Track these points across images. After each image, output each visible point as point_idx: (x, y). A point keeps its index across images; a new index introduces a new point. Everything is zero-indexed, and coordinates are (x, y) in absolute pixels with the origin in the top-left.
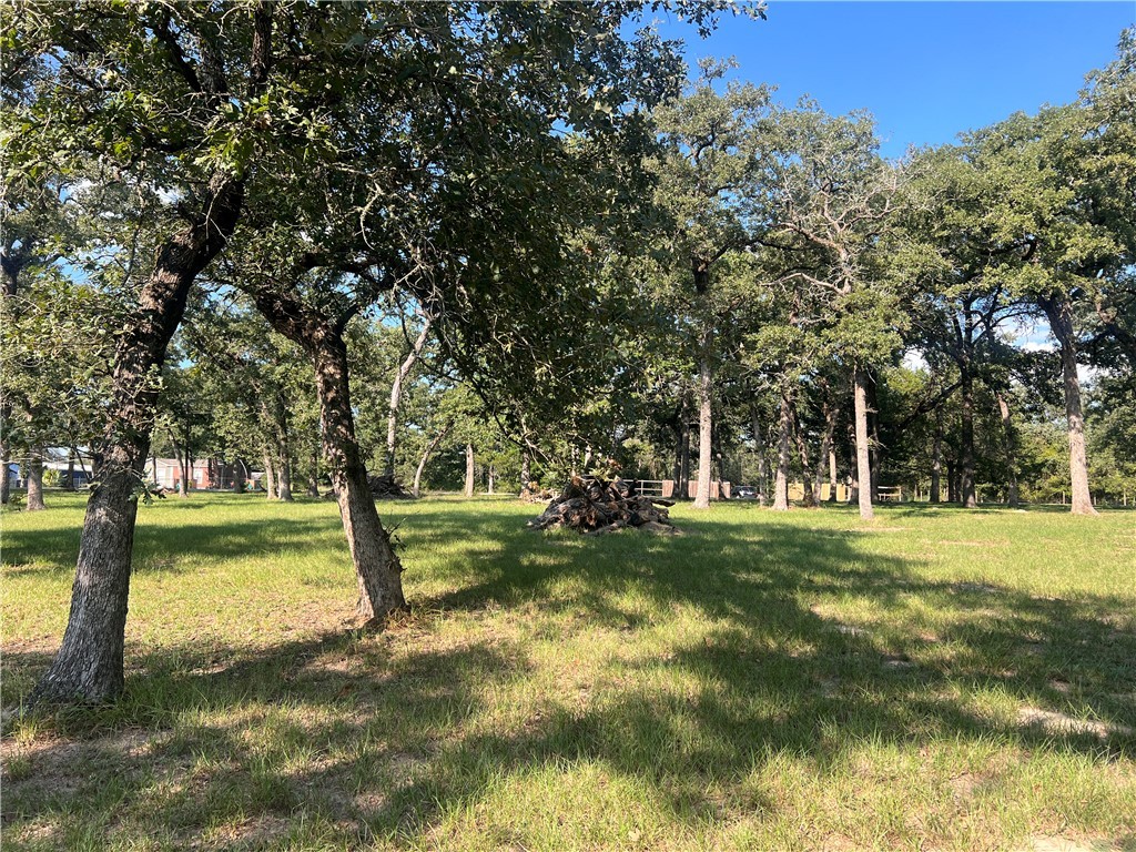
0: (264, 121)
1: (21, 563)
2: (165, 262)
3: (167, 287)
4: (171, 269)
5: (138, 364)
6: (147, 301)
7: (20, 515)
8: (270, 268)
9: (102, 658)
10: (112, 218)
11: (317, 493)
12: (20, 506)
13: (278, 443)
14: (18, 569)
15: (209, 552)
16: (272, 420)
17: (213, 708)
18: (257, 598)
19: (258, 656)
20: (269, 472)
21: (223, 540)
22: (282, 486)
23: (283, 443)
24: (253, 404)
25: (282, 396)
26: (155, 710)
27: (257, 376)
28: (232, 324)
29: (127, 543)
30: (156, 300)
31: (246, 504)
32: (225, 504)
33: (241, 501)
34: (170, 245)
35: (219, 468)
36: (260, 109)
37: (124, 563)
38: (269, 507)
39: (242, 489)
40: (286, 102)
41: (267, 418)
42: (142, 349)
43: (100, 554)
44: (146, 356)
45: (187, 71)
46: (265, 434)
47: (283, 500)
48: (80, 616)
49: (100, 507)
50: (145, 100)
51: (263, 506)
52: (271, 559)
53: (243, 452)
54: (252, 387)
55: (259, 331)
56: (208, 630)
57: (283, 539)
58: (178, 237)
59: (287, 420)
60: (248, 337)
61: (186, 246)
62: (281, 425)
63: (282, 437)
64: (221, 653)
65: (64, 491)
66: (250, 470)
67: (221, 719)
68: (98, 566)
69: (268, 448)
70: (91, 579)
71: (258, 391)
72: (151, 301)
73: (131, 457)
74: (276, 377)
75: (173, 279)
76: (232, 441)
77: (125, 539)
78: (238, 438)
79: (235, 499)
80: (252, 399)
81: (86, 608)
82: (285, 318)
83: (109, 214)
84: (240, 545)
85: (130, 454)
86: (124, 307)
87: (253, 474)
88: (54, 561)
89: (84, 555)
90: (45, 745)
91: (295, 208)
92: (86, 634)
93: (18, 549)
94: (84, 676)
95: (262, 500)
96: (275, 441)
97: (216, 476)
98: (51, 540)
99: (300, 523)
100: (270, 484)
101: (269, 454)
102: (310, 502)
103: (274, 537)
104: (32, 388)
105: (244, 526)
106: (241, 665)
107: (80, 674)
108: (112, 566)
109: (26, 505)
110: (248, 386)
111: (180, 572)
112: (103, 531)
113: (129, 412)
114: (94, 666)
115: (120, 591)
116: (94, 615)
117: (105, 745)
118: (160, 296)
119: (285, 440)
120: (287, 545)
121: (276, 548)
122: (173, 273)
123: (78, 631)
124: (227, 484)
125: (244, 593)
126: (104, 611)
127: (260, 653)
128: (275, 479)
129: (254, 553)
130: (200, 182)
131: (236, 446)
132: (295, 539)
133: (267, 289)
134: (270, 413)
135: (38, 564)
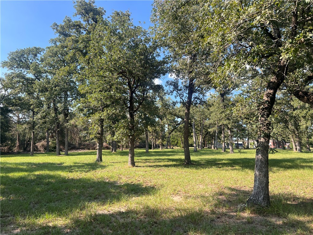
0: (301, 41)
1: (233, 167)
2: (269, 87)
3: (270, 94)
4: (271, 89)
5: (265, 115)
6: (265, 98)
7: (229, 155)
8: (297, 83)
9: (264, 195)
10: (244, 78)
11: (310, 150)
12: (228, 152)
13: (296, 135)
14: (233, 168)
15: (281, 167)
16: (293, 128)
17: (298, 215)
18: (301, 183)
19: (307, 201)
20: (293, 143)
21: (284, 164)
22: (298, 148)
23: (297, 134)
24: (286, 123)
25: (296, 120)
26: (281, 212)
27: (287, 115)
28: (278, 101)
29: (267, 164)
30: (268, 97)
31: (287, 153)
32: (280, 153)
33: (285, 152)
34: (269, 83)
35: (276, 142)
36: (300, 38)
37: (267, 169)
38: (295, 154)
39: (284, 148)
40: (308, 33)
41: (291, 127)
42: (266, 111)
43: (261, 166)
44: (267, 114)
45: (270, 35)
46: (291, 132)
47: (299, 152)
48: (257, 182)
49: (259, 154)
50: (261, 46)
51: (293, 154)
52: (301, 171)
53: (283, 137)
54: (286, 118)
55: (286, 102)
56: (288, 190)
57: (304, 164)
58: (271, 80)
59: (298, 127)
60: (283, 104)
61: (275, 82)
62: (296, 129)
63: (297, 132)
64: (295, 198)
65: (237, 149)
66: (286, 143)
67: (301, 219)
68: (260, 170)
69: (293, 136)
70: (259, 173)
71: (288, 119)
72: (266, 98)
73: (266, 141)
74: (294, 115)
75: (272, 91)
76: (280, 134)
77: (267, 163)
78: (282, 133)
79: (283, 151)
80: (286, 122)
81: (259, 180)
82: (303, 97)
83: (243, 78)
84: (290, 165)
85: (265, 140)
86: (260, 101)
87: (286, 144)
88: (241, 167)
89: (256, 166)
90: (253, 216)
91: (303, 63)
92: (259, 187)
93: (232, 163)
94: (260, 198)
95: (292, 152)
96: (295, 134)
97: (275, 145)
98: (238, 161)
99: (308, 159)
100: (294, 147)
101: (293, 138)
102: (309, 153)
103: (300, 164)
104: (229, 123)
105: (289, 159)
106: (302, 203)
107: (259, 198)
108: (264, 170)
109: (230, 152)
110: (284, 118)
111: (274, 172)
112: (261, 160)
113: (264, 129)
114: (262, 196)
115: (267, 176)
116: (261, 183)
117: (269, 219)
118: (269, 96)
119: (298, 133)
120: (307, 166)
121: (303, 167)
122: (271, 90)
123: (257, 186)
124: (279, 147)
125: (296, 180)
126: (263, 182)
127: (308, 200)
128: (296, 146)
129: (296, 168)
130: (273, 63)
131: (281, 136)
132: (308, 164)
133: (296, 89)
134: (292, 125)
135: (237, 167)
